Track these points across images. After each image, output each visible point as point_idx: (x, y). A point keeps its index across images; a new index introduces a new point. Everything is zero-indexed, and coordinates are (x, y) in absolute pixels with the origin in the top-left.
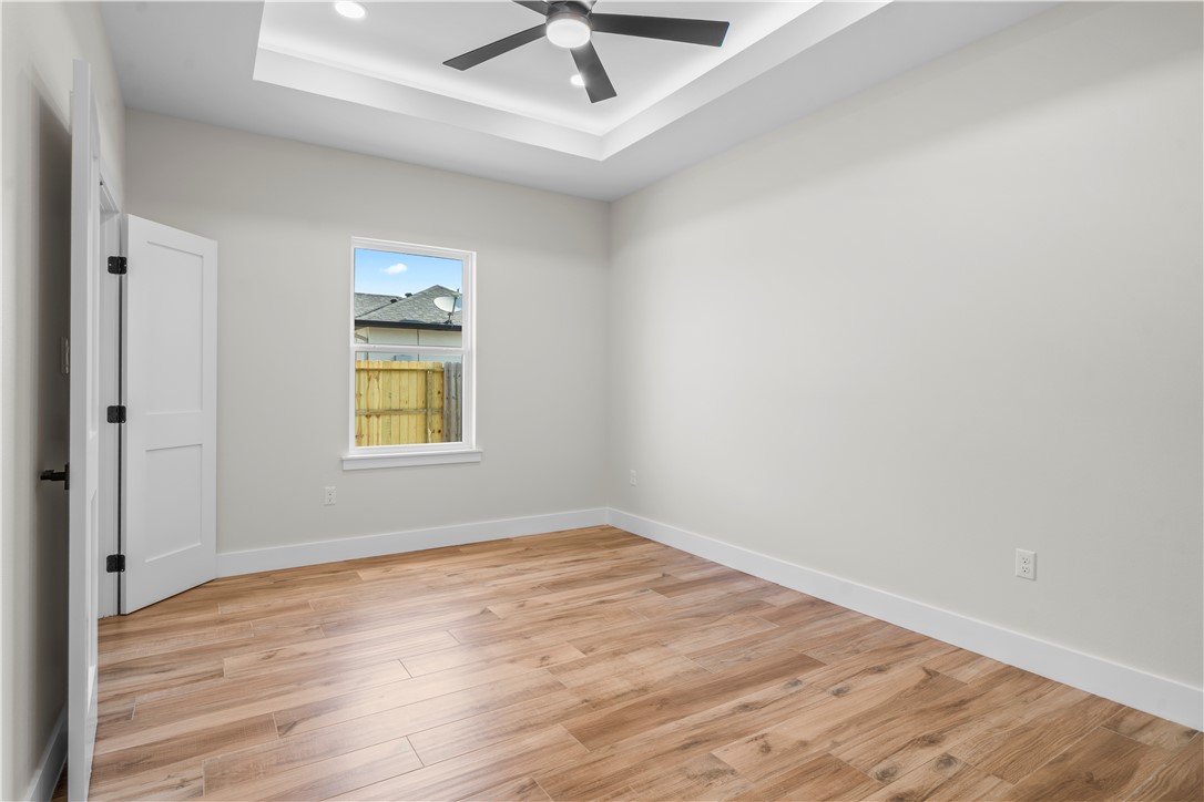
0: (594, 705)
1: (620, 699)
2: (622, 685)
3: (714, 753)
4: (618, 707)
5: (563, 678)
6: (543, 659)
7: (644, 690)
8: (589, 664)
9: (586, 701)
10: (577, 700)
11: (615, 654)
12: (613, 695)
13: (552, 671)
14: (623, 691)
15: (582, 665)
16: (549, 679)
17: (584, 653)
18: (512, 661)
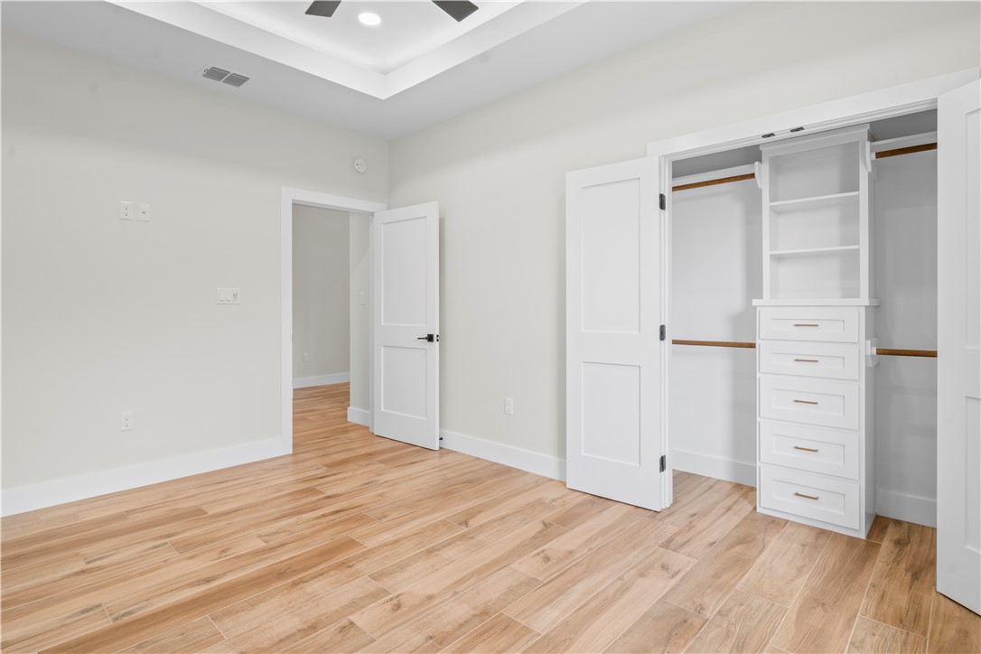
0: (345, 565)
1: (321, 572)
2: (315, 586)
3: (264, 544)
4: (323, 566)
5: (372, 586)
6: (398, 607)
7: (295, 584)
8: (347, 607)
9: (349, 567)
10: (358, 567)
11: (313, 628)
12: (325, 575)
13: (385, 592)
14: (316, 580)
15: (355, 605)
16: (387, 583)
17: (352, 624)
18: (430, 598)
